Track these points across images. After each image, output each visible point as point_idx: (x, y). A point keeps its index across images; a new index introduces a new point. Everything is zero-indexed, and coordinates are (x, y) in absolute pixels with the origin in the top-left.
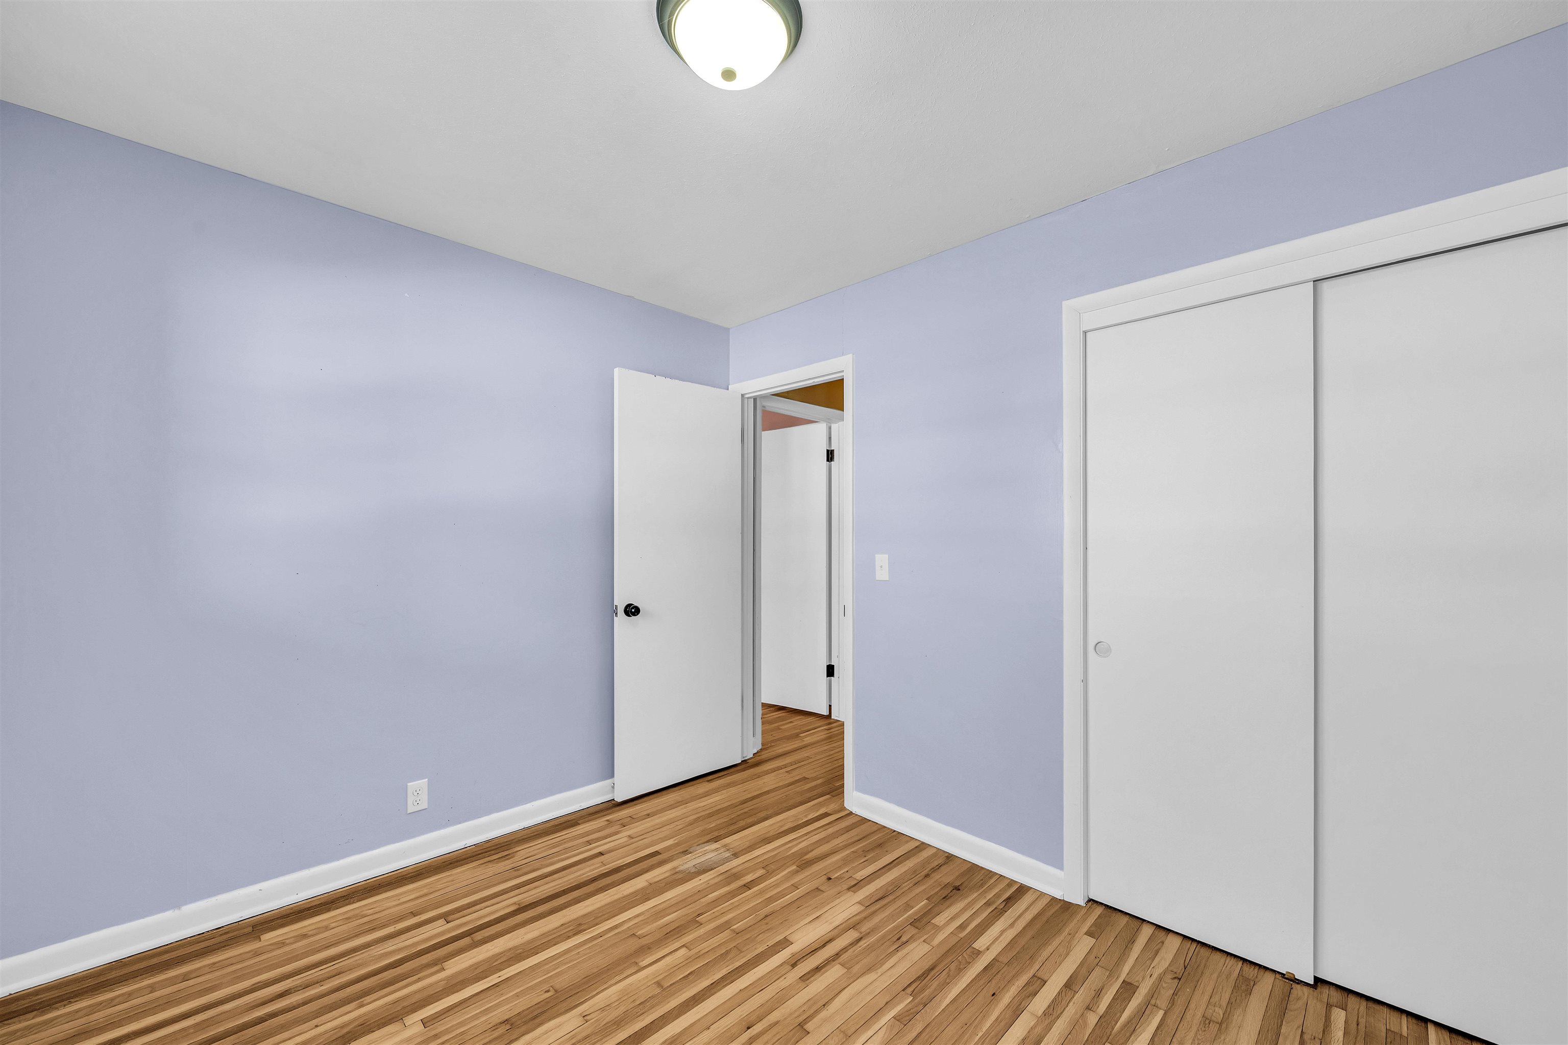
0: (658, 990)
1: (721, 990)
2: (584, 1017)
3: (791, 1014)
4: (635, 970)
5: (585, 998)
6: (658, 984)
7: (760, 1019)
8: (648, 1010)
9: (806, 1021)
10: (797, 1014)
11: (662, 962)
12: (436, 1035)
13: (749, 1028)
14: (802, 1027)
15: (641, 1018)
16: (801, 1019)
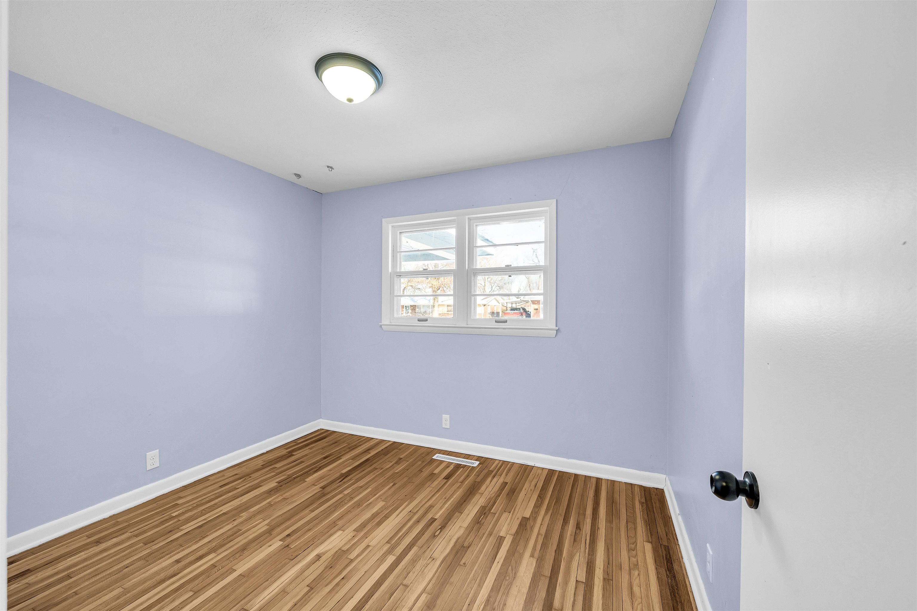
0: (405, 582)
1: (365, 594)
2: (434, 559)
3: (318, 593)
4: (427, 589)
5: (441, 566)
6: (406, 586)
7: (337, 584)
8: (403, 571)
9: (309, 592)
10: (314, 594)
11: (413, 601)
12: (491, 535)
13: (343, 578)
14: (311, 588)
15: (404, 567)
16: (312, 592)
